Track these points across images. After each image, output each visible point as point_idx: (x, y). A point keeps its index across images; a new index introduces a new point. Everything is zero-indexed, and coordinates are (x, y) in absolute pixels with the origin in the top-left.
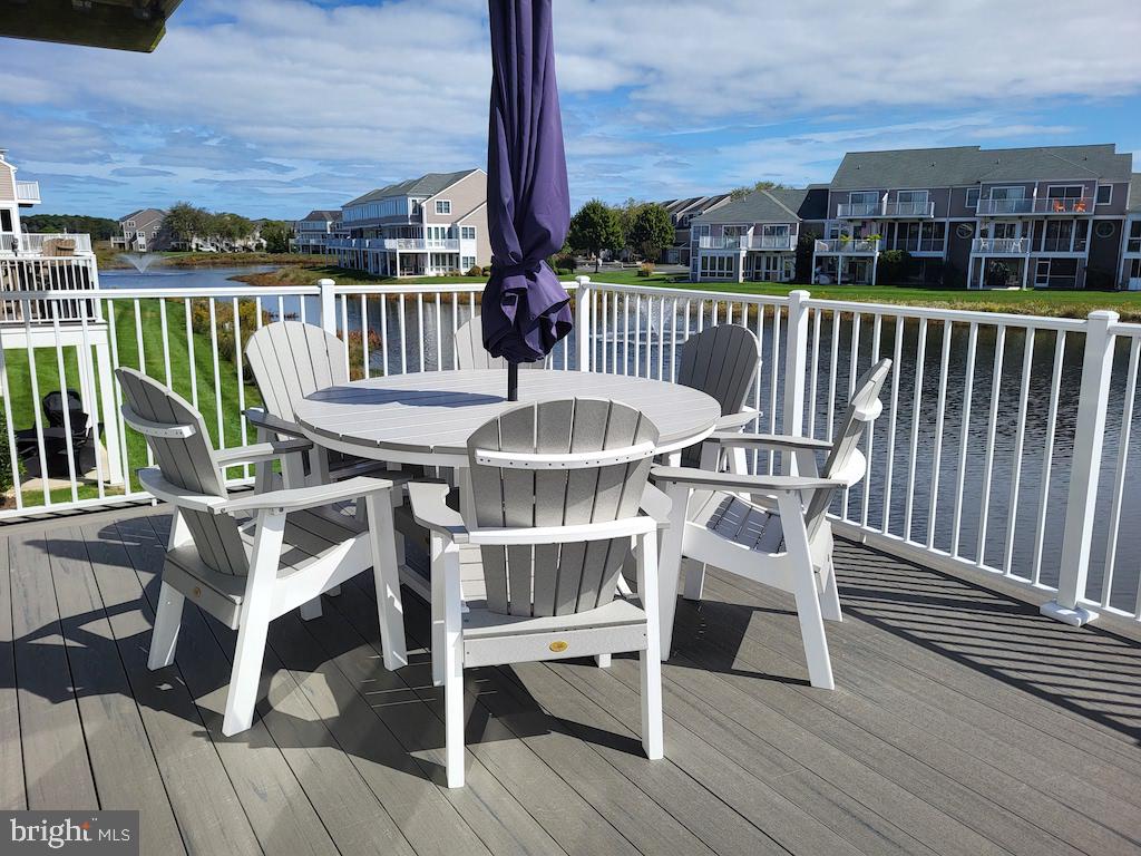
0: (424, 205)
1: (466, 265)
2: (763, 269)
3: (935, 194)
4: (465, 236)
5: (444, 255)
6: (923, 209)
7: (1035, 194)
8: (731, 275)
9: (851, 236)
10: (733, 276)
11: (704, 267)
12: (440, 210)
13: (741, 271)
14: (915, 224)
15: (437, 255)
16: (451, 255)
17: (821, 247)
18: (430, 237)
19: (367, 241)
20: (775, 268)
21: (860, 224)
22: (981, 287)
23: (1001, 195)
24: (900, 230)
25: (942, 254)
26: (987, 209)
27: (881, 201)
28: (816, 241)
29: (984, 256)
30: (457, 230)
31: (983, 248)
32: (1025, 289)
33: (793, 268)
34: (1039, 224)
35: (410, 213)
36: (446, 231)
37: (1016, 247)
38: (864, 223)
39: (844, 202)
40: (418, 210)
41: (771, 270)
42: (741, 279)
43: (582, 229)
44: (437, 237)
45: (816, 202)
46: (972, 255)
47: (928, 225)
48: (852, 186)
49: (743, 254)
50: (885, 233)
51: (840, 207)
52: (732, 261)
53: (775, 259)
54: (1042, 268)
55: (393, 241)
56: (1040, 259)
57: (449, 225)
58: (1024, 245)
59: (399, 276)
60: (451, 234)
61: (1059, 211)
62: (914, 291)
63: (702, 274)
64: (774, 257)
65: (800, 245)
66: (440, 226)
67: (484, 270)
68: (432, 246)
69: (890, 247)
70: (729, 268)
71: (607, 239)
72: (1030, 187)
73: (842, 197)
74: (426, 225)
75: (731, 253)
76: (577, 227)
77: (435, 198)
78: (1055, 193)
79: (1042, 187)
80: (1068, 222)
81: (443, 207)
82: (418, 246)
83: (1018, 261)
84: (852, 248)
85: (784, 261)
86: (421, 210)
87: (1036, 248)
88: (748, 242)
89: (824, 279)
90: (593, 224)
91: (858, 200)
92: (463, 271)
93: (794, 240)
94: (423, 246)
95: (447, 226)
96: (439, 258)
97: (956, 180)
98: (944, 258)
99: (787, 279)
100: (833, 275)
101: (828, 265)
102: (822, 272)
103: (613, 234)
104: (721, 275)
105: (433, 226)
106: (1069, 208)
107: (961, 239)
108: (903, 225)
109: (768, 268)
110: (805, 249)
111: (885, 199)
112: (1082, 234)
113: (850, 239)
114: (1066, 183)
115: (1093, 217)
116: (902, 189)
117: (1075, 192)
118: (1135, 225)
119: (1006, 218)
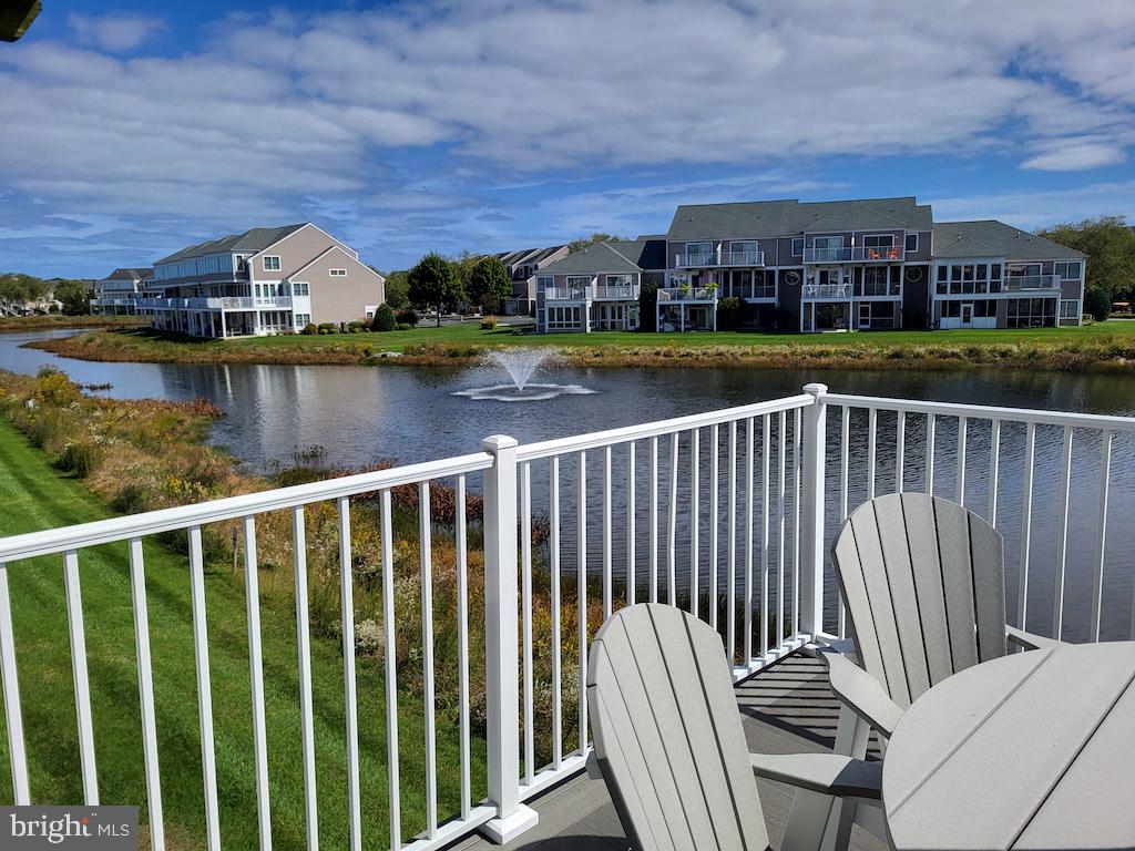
0: (250, 261)
1: (300, 323)
2: (609, 319)
3: (763, 244)
4: (298, 293)
5: (275, 313)
6: (751, 259)
7: (853, 243)
8: (576, 325)
9: (690, 285)
10: (580, 327)
11: (552, 318)
12: (268, 266)
13: (588, 321)
14: (748, 272)
15: (268, 314)
16: (282, 313)
17: (663, 296)
18: (258, 295)
19: (186, 301)
20: (620, 317)
21: (697, 273)
22: (813, 331)
23: (823, 244)
24: (735, 279)
25: (774, 300)
26: (811, 258)
27: (715, 251)
28: (659, 290)
29: (813, 301)
30: (288, 287)
31: (812, 293)
32: (851, 331)
33: (637, 317)
34: (858, 270)
35: (235, 269)
36: (276, 287)
37: (841, 292)
38: (701, 272)
39: (682, 253)
40: (244, 266)
41: (617, 320)
42: (589, 329)
43: (422, 282)
44: (266, 295)
45: (654, 254)
46: (803, 301)
47: (760, 273)
48: (688, 238)
49: (589, 304)
50: (721, 280)
51: (677, 257)
52: (579, 311)
53: (620, 308)
54: (864, 312)
55: (217, 300)
56: (862, 303)
57: (279, 282)
58: (847, 290)
59: (225, 337)
60: (282, 291)
61: (875, 259)
62: (753, 336)
63: (550, 325)
64: (617, 309)
65: (643, 294)
66: (269, 283)
67: (320, 327)
68: (261, 304)
69: (726, 294)
70: (576, 318)
71: (448, 292)
72: (848, 237)
73: (679, 248)
74: (254, 282)
75: (577, 304)
76: (416, 282)
77: (263, 254)
78: (870, 242)
79: (858, 236)
80: (882, 269)
81: (272, 263)
82: (245, 305)
83: (843, 306)
84: (694, 296)
85: (630, 310)
86: (247, 266)
87: (857, 292)
88: (592, 294)
89: (669, 327)
90: (433, 278)
91: (694, 250)
92: (297, 329)
93: (637, 289)
94: (251, 304)
95: (277, 283)
96: (270, 317)
97: (782, 231)
98: (776, 305)
99: (632, 328)
100: (675, 322)
101: (670, 313)
102: (666, 320)
103: (453, 287)
104: (568, 325)
105: (261, 283)
106: (883, 255)
107: (791, 285)
108: (737, 274)
109: (613, 317)
110: (648, 298)
111: (719, 248)
112: (895, 279)
113: (690, 287)
114: (879, 233)
115: (904, 263)
116: (733, 240)
117: (887, 241)
118: (942, 270)
119: (829, 266)
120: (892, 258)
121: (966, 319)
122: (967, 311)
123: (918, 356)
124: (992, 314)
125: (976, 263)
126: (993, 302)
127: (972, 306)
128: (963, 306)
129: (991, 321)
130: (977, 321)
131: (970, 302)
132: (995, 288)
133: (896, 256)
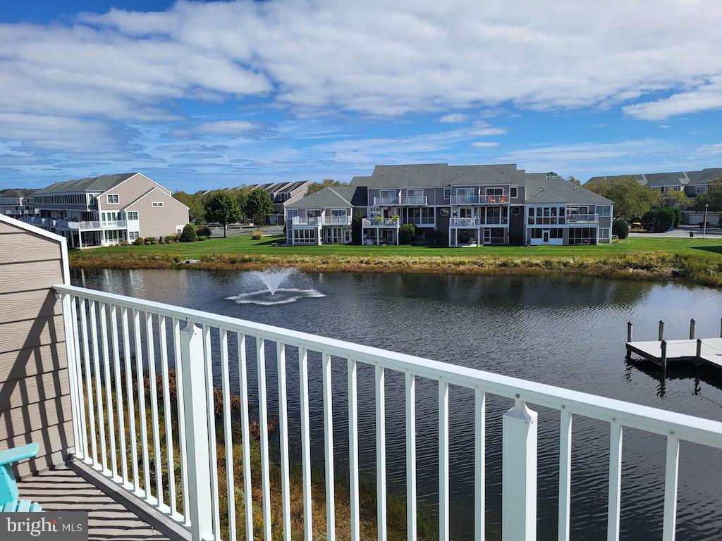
0: (98, 198)
1: (132, 237)
2: (333, 236)
3: (428, 192)
4: (131, 218)
5: (115, 231)
6: (420, 200)
7: (479, 193)
8: (312, 241)
9: (383, 217)
10: (314, 242)
11: (296, 236)
12: (111, 201)
13: (320, 238)
14: (418, 208)
15: (110, 231)
16: (120, 231)
17: (366, 223)
18: (104, 219)
19: (54, 222)
20: (340, 235)
21: (387, 209)
22: (456, 245)
23: (462, 192)
24: (409, 213)
25: (433, 225)
26: (457, 200)
27: (398, 195)
28: (363, 219)
29: (456, 228)
30: (124, 214)
31: (456, 223)
32: (479, 246)
33: (350, 235)
34: (483, 209)
35: (88, 203)
36: (116, 215)
37: (472, 223)
38: (389, 207)
39: (377, 196)
40: (94, 201)
41: (337, 237)
42: (320, 243)
43: (214, 210)
44: (109, 219)
45: (361, 196)
46: (450, 228)
47: (424, 209)
48: (381, 186)
49: (320, 228)
50: (402, 213)
51: (375, 198)
52: (313, 233)
53: (339, 230)
54: (487, 234)
55: (76, 223)
56: (485, 228)
57: (118, 211)
58: (476, 221)
59: (81, 248)
60: (120, 217)
61: (492, 202)
62: (421, 249)
63: (296, 241)
64: (338, 229)
65: (354, 220)
66: (111, 212)
67: (146, 240)
68: (105, 225)
69: (405, 222)
70: (312, 236)
71: (231, 216)
72: (476, 189)
73: (376, 193)
74: (101, 212)
75: (312, 228)
76: (210, 209)
77: (107, 193)
78: (490, 192)
79: (482, 188)
80: (497, 209)
81: (114, 199)
82: (94, 227)
83: (474, 231)
84: (385, 224)
85: (345, 231)
86: (96, 201)
87: (482, 222)
88: (322, 221)
89: (370, 242)
90: (221, 207)
91: (385, 194)
92: (130, 241)
93: (350, 218)
94: (98, 226)
95: (116, 212)
96: (111, 234)
97: (437, 183)
98: (435, 229)
99: (347, 242)
100: (374, 238)
101: (371, 233)
102: (368, 237)
103: (234, 212)
104: (307, 241)
105: (106, 212)
106: (497, 201)
107: (444, 220)
108: (411, 209)
109: (335, 235)
110: (356, 225)
111: (400, 194)
112: (505, 214)
113: (382, 218)
114: (494, 187)
115: (509, 204)
116: (409, 188)
117: (499, 192)
118: (531, 210)
119: (466, 206)
120: (503, 202)
121: (546, 240)
122: (546, 234)
123: (516, 265)
124: (560, 236)
125: (550, 206)
126: (561, 230)
127: (549, 232)
128: (543, 232)
129: (559, 241)
130: (552, 241)
131: (548, 229)
132: (562, 221)
133: (505, 201)
